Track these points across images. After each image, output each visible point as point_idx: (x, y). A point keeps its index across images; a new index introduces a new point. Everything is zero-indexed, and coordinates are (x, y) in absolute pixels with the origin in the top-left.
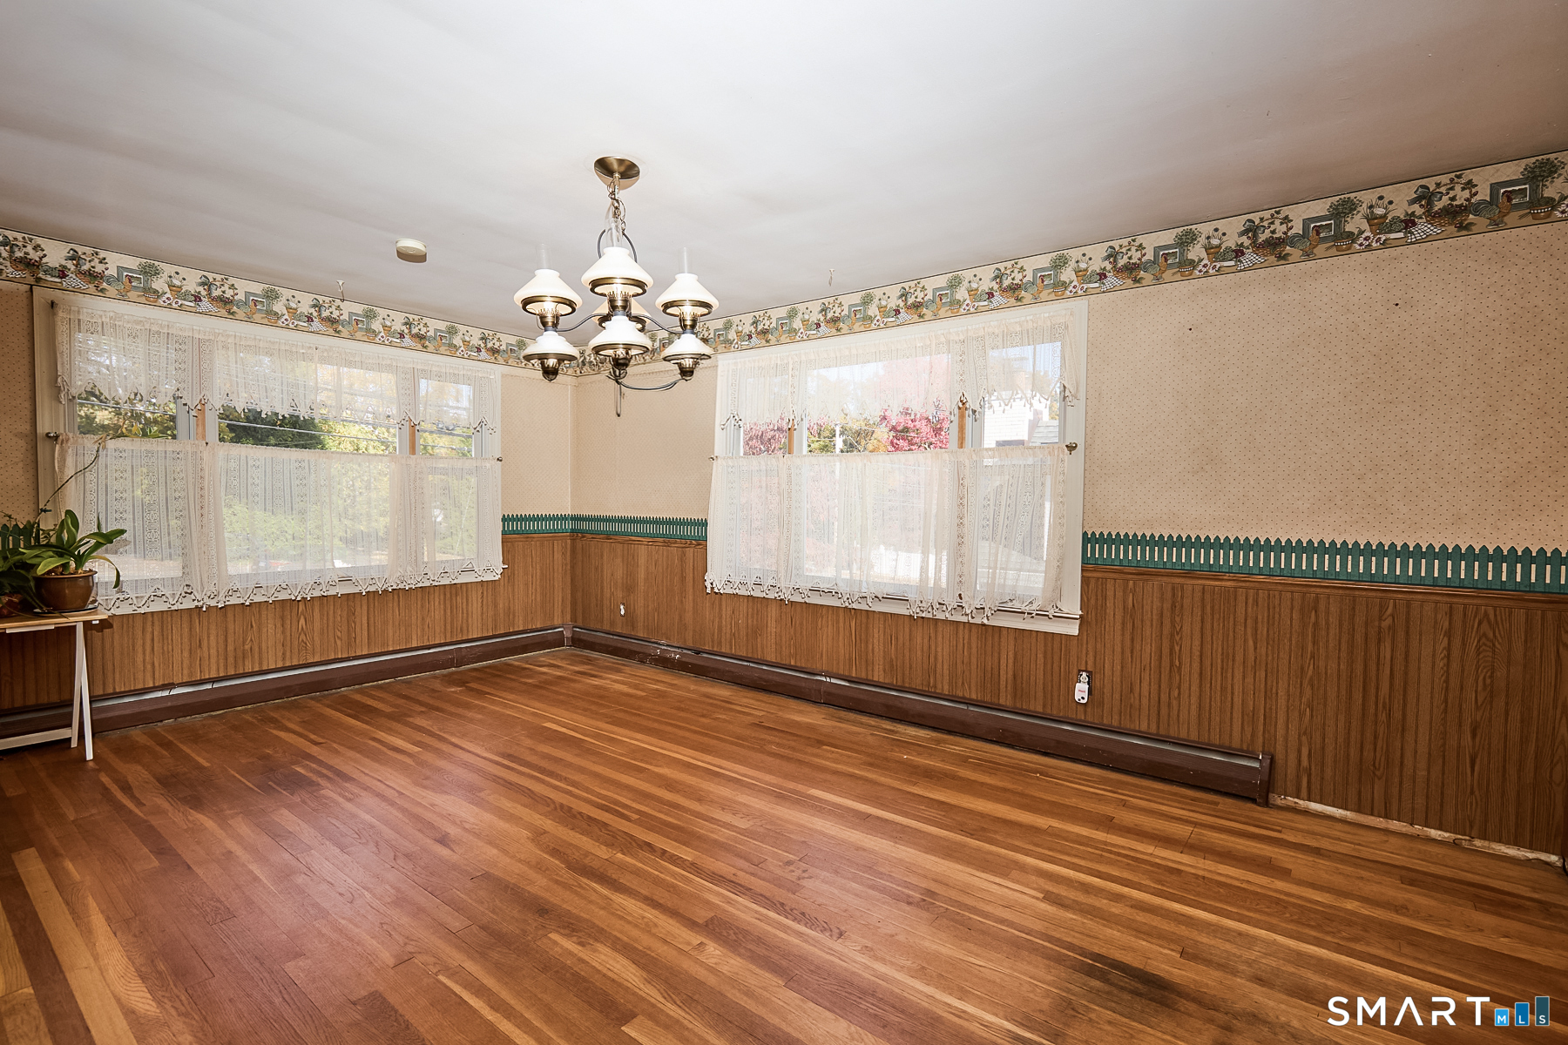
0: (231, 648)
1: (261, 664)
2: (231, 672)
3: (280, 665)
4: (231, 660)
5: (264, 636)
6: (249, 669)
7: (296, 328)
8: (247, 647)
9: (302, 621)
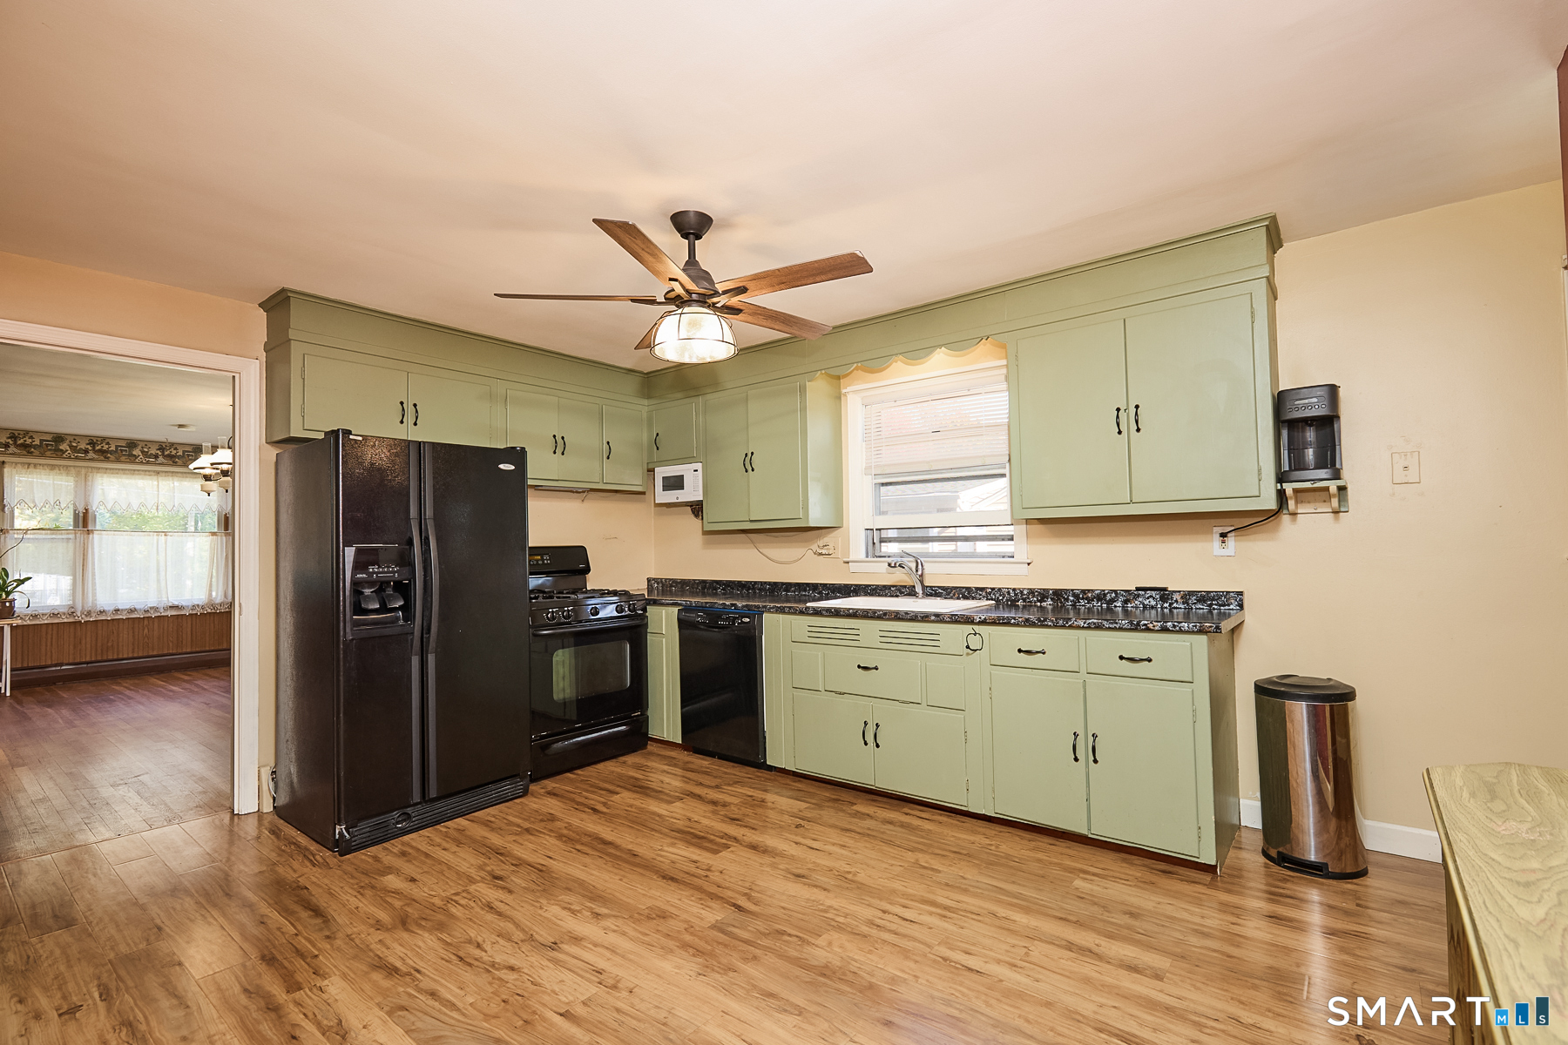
0: (99, 644)
1: (118, 655)
2: (99, 658)
3: (130, 655)
4: (99, 651)
5: (121, 639)
6: (110, 657)
7: (148, 463)
8: (110, 644)
9: (146, 631)
